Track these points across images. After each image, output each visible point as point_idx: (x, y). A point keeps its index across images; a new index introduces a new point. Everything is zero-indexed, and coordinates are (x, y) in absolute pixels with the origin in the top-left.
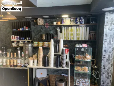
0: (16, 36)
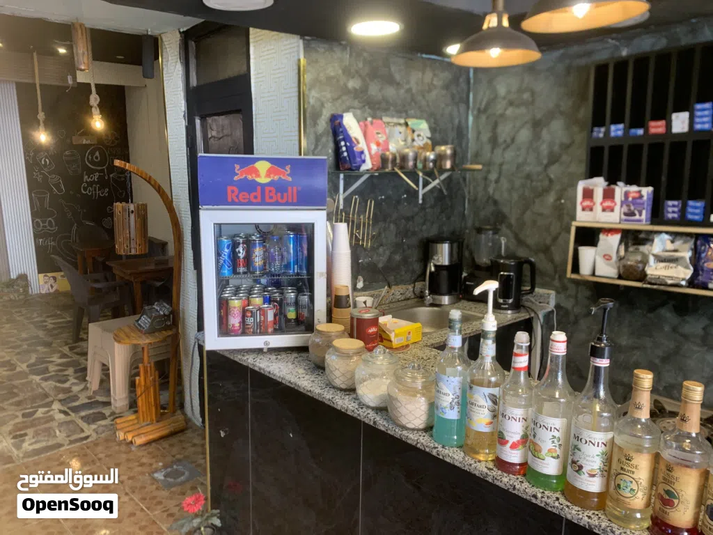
0: (620, 189)
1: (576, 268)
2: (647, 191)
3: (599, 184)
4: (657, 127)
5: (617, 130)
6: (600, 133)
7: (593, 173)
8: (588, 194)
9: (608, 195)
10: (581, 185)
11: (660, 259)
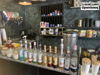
0: (45, 23)
1: (41, 34)
2: (48, 23)
3: (43, 22)
4: (49, 15)
5: (44, 15)
6: (42, 16)
7: (42, 21)
8: (42, 24)
9: (44, 24)
10: (41, 23)
11: (50, 32)
